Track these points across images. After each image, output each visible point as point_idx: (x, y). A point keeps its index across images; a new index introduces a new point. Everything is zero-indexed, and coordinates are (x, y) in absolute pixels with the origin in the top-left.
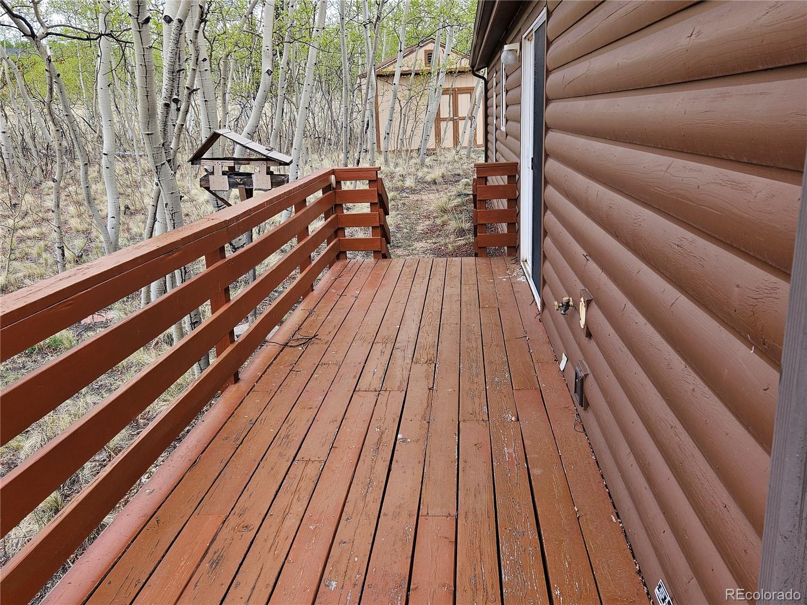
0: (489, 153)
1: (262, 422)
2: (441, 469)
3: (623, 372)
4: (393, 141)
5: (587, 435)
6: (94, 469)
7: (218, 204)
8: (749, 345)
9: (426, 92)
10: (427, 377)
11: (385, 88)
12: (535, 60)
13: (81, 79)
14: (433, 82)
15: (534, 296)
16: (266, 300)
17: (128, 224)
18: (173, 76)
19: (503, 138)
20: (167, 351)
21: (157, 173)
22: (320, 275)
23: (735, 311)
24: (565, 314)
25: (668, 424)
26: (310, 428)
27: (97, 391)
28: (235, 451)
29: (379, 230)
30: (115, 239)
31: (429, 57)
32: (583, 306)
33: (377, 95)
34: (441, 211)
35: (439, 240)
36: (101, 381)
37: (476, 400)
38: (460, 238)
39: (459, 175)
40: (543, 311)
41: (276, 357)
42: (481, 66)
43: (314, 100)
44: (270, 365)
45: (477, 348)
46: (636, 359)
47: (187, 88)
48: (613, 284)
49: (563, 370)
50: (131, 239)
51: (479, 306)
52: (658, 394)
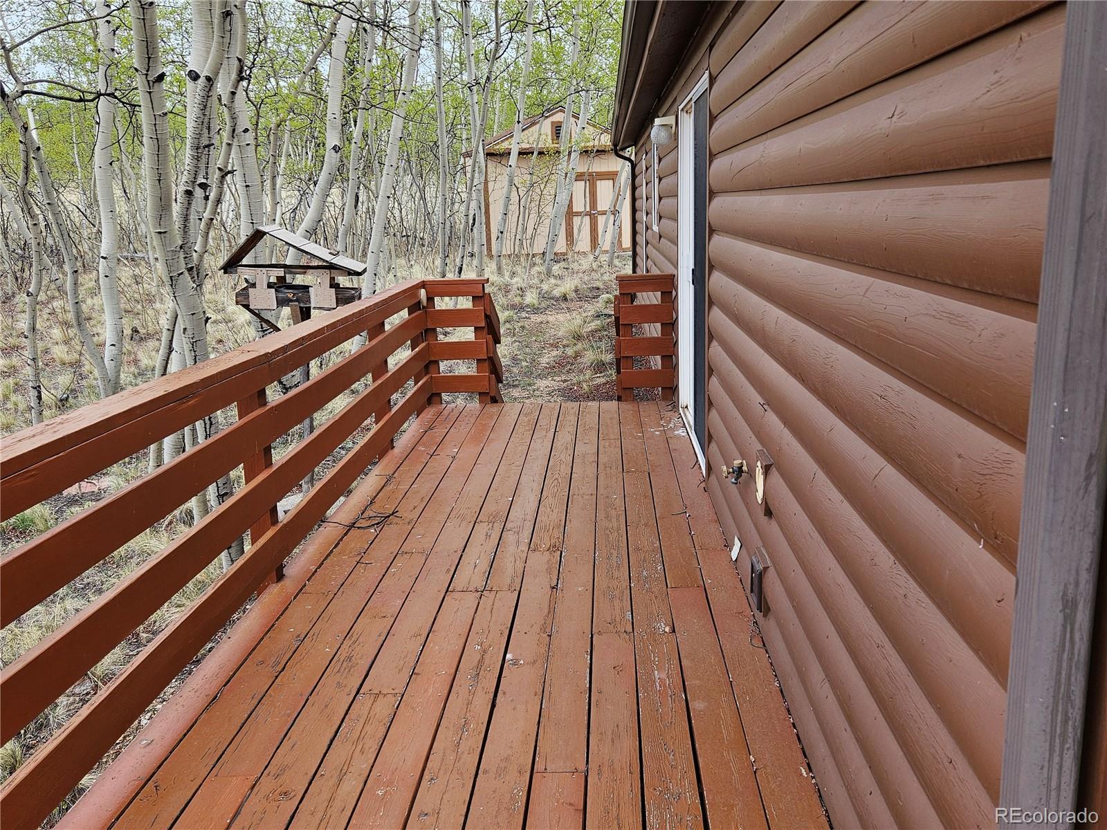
0: (638, 260)
1: (315, 638)
2: (567, 703)
3: (814, 566)
4: (508, 242)
5: (767, 652)
6: (72, 707)
7: (262, 328)
8: (977, 537)
9: (553, 177)
10: (549, 571)
11: (498, 171)
12: (695, 139)
13: (76, 153)
14: (563, 165)
15: (697, 457)
16: (329, 461)
17: (135, 354)
18: (198, 153)
19: (655, 241)
20: (184, 533)
21: (172, 285)
22: (405, 425)
23: (957, 490)
24: (737, 483)
25: (873, 642)
26: (382, 645)
27: (81, 593)
28: (274, 681)
29: (487, 364)
30: (115, 375)
31: (557, 130)
32: (760, 474)
33: (486, 180)
34: (574, 338)
35: (571, 376)
36: (88, 578)
37: (617, 603)
38: (598, 375)
39: (598, 289)
40: (709, 477)
41: (338, 544)
42: (627, 144)
43: (401, 185)
44: (328, 555)
45: (619, 529)
46: (829, 548)
47: (219, 169)
48: (799, 445)
49: (736, 560)
50: (140, 374)
51: (623, 470)
52: (860, 599)
